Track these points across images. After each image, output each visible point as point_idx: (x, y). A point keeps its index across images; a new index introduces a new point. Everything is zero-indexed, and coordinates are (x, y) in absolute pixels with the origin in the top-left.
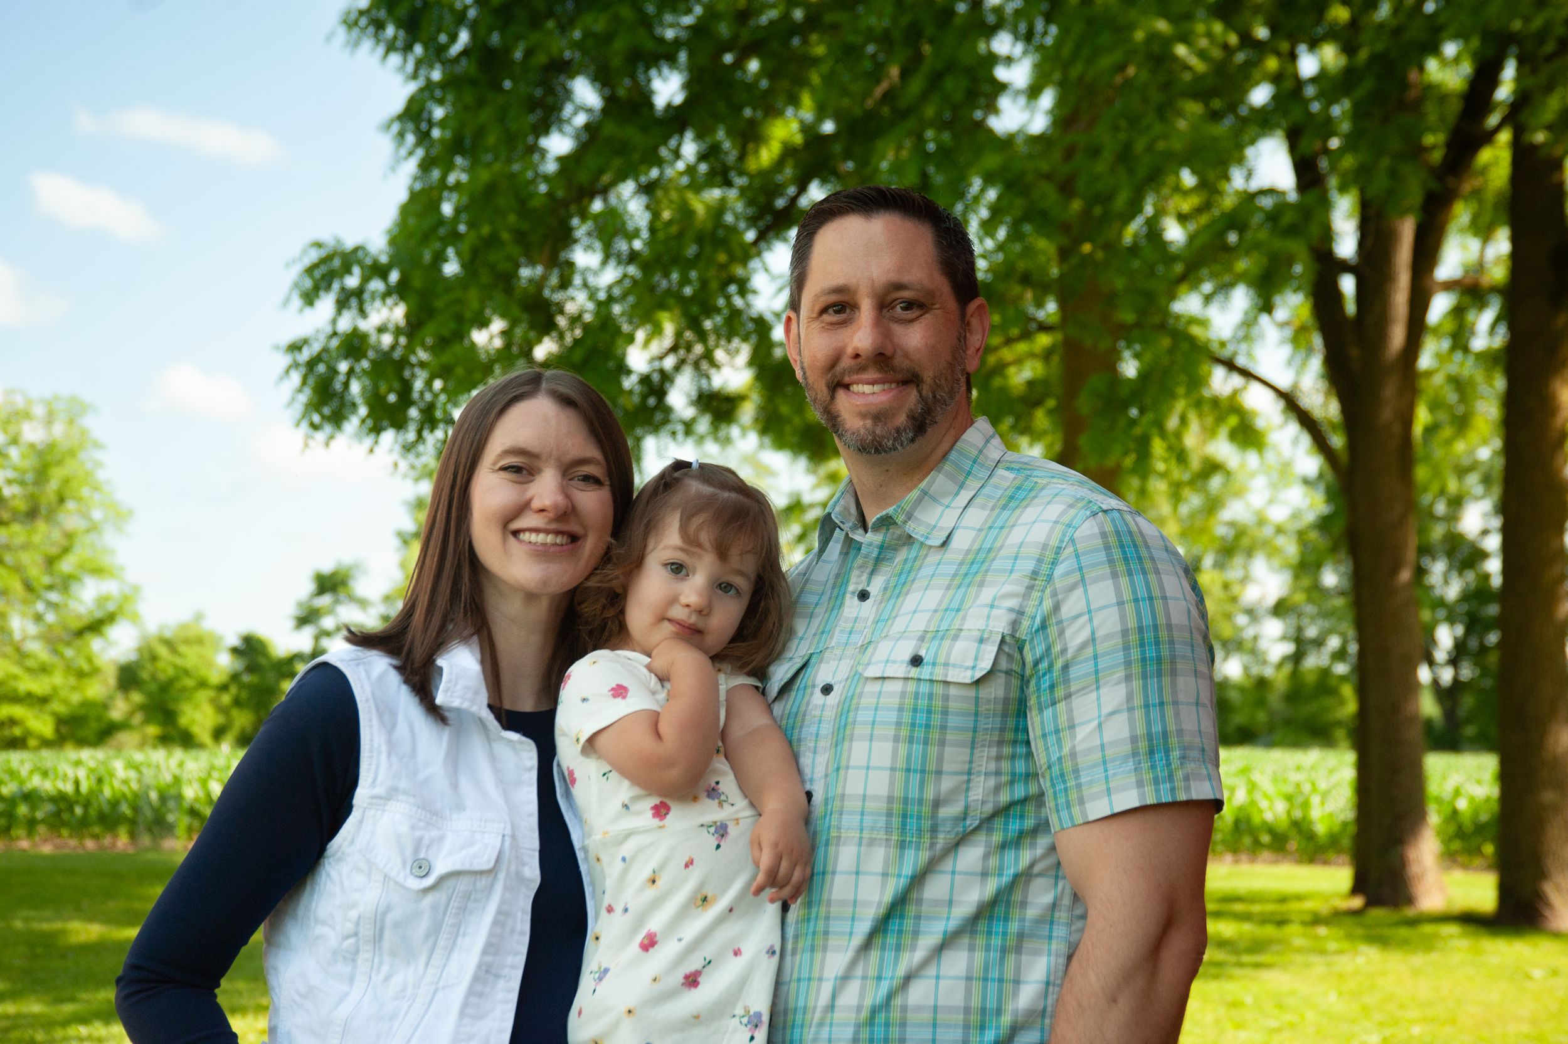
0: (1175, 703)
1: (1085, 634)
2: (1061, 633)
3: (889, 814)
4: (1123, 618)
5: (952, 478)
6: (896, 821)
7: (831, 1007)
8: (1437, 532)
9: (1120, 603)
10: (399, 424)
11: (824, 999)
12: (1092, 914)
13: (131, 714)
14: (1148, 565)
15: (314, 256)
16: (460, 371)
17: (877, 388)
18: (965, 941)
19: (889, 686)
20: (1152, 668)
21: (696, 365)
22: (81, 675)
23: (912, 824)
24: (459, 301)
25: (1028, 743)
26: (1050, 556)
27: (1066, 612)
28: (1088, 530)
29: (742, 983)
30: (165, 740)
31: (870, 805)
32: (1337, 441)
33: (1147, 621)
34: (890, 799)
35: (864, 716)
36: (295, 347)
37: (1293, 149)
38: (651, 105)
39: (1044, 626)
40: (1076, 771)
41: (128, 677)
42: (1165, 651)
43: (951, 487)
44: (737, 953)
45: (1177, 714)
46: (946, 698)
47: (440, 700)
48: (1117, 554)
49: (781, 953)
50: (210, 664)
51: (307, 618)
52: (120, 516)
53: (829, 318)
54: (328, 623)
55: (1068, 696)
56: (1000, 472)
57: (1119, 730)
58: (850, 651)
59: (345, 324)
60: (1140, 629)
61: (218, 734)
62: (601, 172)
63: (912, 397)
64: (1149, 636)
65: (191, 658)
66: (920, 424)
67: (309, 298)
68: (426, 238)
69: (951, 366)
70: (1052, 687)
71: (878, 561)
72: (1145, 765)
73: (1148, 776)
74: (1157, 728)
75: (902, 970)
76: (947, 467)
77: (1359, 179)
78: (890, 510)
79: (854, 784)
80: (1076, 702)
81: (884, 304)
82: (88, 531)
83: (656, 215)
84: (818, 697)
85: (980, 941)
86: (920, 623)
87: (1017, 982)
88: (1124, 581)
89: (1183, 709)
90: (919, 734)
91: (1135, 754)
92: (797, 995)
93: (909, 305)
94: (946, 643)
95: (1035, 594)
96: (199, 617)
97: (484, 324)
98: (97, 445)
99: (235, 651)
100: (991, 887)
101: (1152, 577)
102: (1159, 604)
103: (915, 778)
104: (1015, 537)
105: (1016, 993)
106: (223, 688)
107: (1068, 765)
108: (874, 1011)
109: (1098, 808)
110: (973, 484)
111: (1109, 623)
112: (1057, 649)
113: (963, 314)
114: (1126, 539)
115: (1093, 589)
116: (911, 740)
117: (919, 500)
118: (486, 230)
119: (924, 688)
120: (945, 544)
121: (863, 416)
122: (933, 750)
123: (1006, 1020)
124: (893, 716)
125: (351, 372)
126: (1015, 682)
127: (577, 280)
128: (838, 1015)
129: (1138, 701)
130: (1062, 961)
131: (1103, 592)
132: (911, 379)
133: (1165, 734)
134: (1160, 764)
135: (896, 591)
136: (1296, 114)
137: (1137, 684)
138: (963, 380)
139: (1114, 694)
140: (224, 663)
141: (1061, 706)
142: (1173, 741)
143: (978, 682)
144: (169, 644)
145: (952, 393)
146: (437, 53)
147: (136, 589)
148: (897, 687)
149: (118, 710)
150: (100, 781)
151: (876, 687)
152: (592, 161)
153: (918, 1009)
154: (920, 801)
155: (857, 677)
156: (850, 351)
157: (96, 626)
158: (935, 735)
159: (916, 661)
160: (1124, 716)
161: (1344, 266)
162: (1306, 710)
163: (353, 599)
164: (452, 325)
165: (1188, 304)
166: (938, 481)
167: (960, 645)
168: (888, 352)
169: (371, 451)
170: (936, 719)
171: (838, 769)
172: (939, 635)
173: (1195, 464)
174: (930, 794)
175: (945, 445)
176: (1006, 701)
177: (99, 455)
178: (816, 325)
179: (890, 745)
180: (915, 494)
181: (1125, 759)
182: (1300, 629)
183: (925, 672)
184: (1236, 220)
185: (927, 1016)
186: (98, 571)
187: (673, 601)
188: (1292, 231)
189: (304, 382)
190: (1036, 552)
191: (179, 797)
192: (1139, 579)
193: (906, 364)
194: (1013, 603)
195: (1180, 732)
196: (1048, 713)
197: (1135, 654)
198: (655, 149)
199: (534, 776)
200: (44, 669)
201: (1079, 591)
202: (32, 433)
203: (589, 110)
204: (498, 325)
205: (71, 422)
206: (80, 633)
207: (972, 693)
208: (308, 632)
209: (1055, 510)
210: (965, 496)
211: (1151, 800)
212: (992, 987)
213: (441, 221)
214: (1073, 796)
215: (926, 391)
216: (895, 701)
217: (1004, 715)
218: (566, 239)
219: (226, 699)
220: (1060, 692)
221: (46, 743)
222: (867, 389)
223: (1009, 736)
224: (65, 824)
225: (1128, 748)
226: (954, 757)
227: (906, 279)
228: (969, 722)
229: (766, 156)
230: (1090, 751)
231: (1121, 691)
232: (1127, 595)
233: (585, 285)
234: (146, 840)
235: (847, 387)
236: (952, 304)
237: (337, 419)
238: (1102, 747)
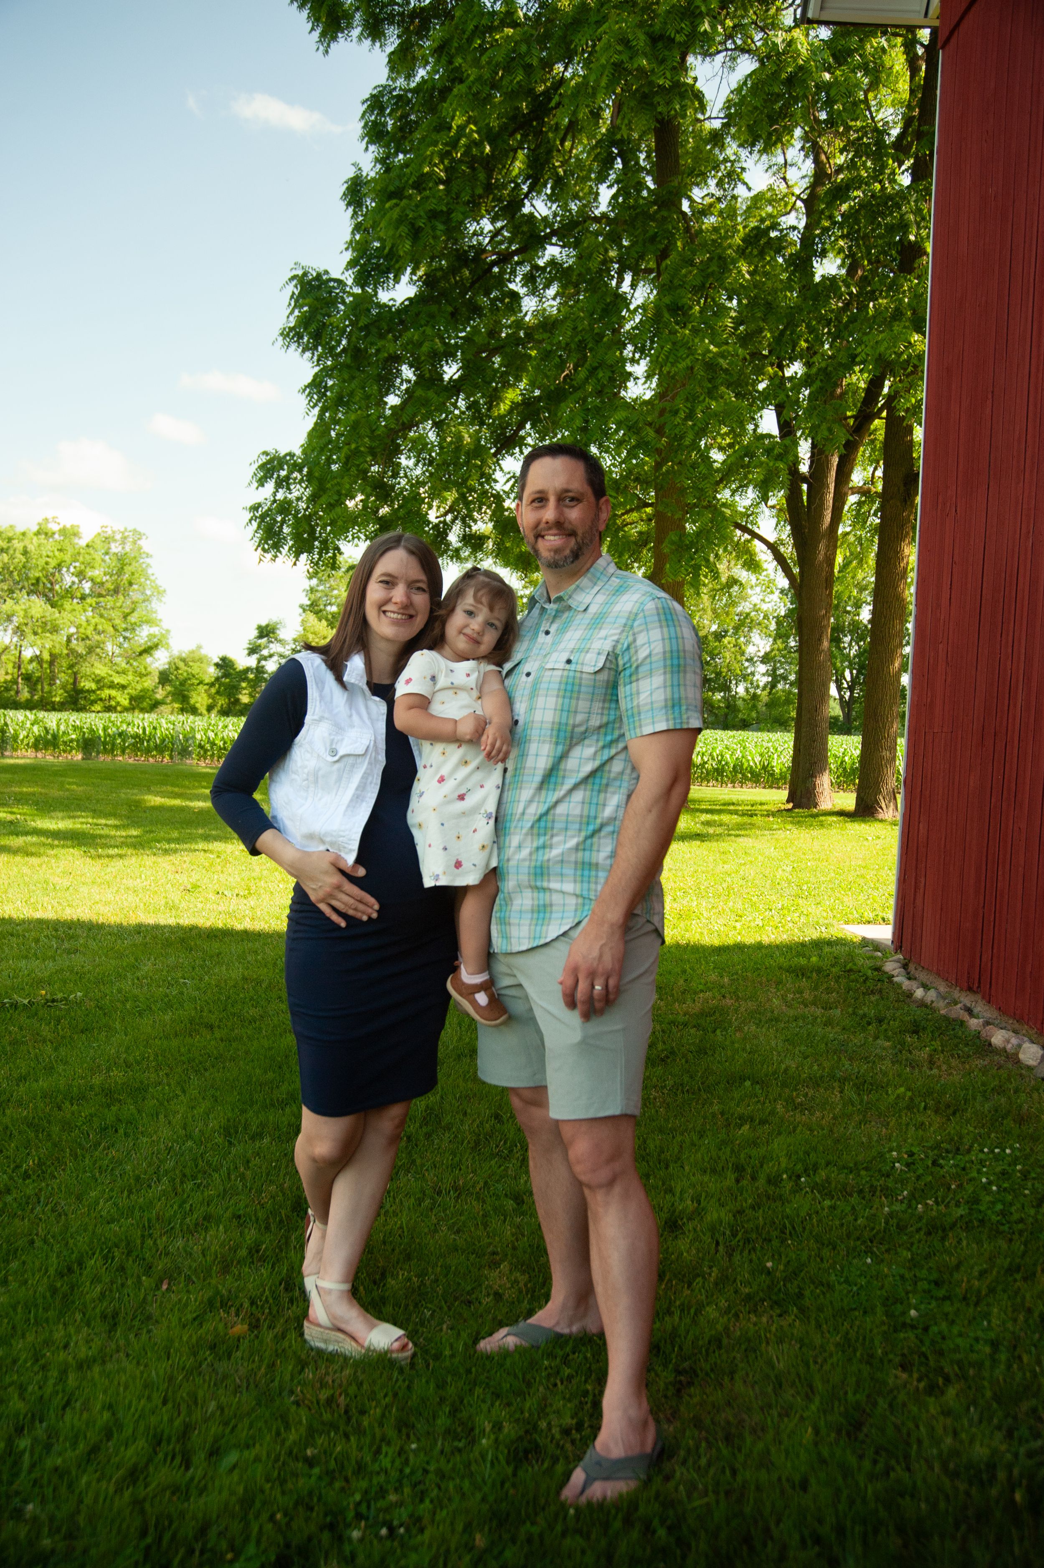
0: (685, 685)
1: (646, 653)
2: (636, 652)
3: (552, 730)
4: (664, 646)
5: (591, 580)
6: (555, 733)
7: (523, 814)
8: (848, 619)
9: (663, 639)
10: (310, 551)
11: (520, 810)
12: (642, 775)
13: (167, 697)
14: (676, 623)
15: (264, 459)
16: (340, 523)
17: (556, 538)
18: (583, 787)
19: (556, 673)
20: (675, 669)
21: (463, 521)
22: (141, 675)
23: (562, 734)
24: (338, 484)
25: (617, 701)
26: (633, 617)
27: (639, 642)
28: (650, 606)
29: (484, 801)
30: (182, 710)
31: (544, 726)
32: (796, 570)
33: (675, 648)
34: (553, 723)
35: (544, 686)
36: (255, 508)
37: (779, 415)
38: (442, 379)
39: (628, 648)
40: (639, 713)
41: (164, 678)
42: (682, 662)
43: (590, 584)
44: (482, 786)
45: (685, 690)
46: (581, 679)
47: (345, 679)
48: (663, 617)
49: (502, 788)
50: (205, 672)
51: (253, 651)
52: (160, 593)
53: (536, 504)
54: (265, 652)
55: (637, 680)
56: (613, 579)
57: (660, 696)
58: (539, 657)
59: (280, 496)
60: (672, 652)
61: (210, 709)
62: (415, 415)
63: (572, 542)
64: (675, 654)
65: (195, 669)
66: (576, 555)
67: (261, 482)
68: (322, 450)
69: (591, 528)
70: (630, 676)
71: (555, 617)
72: (670, 712)
73: (671, 717)
74: (676, 696)
75: (554, 799)
76: (589, 575)
77: (813, 433)
78: (561, 594)
79: (538, 716)
80: (641, 682)
81: (560, 499)
82: (144, 601)
83: (443, 439)
84: (524, 678)
85: (589, 787)
86: (571, 645)
87: (604, 805)
88: (665, 630)
89: (688, 688)
90: (568, 694)
91: (666, 707)
92: (508, 809)
93: (572, 499)
94: (583, 654)
95: (625, 634)
96: (199, 647)
97: (353, 498)
98: (148, 556)
99: (217, 665)
100: (597, 763)
101: (678, 629)
102: (680, 641)
103: (565, 714)
104: (617, 608)
105: (603, 810)
106: (212, 685)
107: (635, 710)
108: (541, 816)
109: (647, 730)
110: (600, 584)
111: (658, 648)
112: (634, 659)
113: (597, 504)
114: (667, 611)
115: (651, 633)
116: (564, 697)
117: (575, 590)
118: (353, 446)
119: (571, 674)
120: (585, 610)
121: (550, 551)
122: (574, 702)
123: (599, 821)
124: (557, 686)
125: (283, 522)
126: (612, 673)
127: (402, 474)
128: (526, 817)
129: (669, 683)
130: (625, 797)
131: (656, 634)
132: (572, 534)
133: (680, 699)
134: (677, 712)
135: (562, 631)
136: (782, 397)
137: (668, 676)
138: (597, 534)
139: (658, 680)
140: (212, 672)
141: (634, 684)
142: (683, 702)
143: (596, 673)
144: (183, 660)
145: (591, 541)
146: (330, 351)
147: (168, 631)
148: (560, 673)
149: (160, 694)
150: (155, 728)
151: (550, 673)
152: (410, 410)
153: (561, 815)
154: (566, 724)
155: (542, 668)
156: (544, 520)
157: (147, 651)
158: (575, 695)
159: (569, 662)
160: (662, 690)
161: (804, 479)
162: (775, 712)
163: (280, 641)
164: (336, 497)
165: (724, 495)
166: (584, 581)
167: (589, 656)
168: (562, 520)
169: (295, 564)
170: (576, 688)
171: (531, 709)
172: (580, 650)
173: (724, 580)
174: (571, 722)
175: (588, 565)
176: (608, 681)
177: (148, 560)
178: (529, 508)
179: (554, 699)
180: (573, 587)
181: (661, 709)
182: (774, 670)
183: (572, 667)
184: (748, 452)
185: (564, 818)
186: (148, 622)
187: (466, 626)
188: (780, 457)
189: (259, 527)
190: (626, 615)
191: (194, 737)
192: (672, 629)
193: (570, 527)
194: (615, 638)
195: (686, 698)
196: (628, 687)
197: (669, 662)
198: (444, 404)
199: (385, 717)
200: (124, 672)
201: (645, 633)
202: (115, 548)
203: (409, 381)
204: (360, 497)
205: (135, 543)
206: (141, 654)
207: (593, 677)
208: (255, 657)
209: (636, 596)
210: (596, 588)
211: (671, 727)
212: (593, 807)
213: (330, 441)
214: (637, 724)
215: (579, 539)
216: (558, 679)
217: (607, 688)
218: (397, 451)
219: (213, 690)
220: (634, 678)
221: (126, 710)
222: (552, 538)
223: (609, 697)
224: (139, 750)
225: (663, 704)
226: (583, 705)
227: (571, 487)
228: (591, 690)
229: (504, 408)
230: (646, 704)
231: (662, 678)
232: (666, 636)
233: (406, 476)
234: (177, 759)
235: (543, 537)
236: (592, 499)
237: (277, 546)
238: (652, 703)
